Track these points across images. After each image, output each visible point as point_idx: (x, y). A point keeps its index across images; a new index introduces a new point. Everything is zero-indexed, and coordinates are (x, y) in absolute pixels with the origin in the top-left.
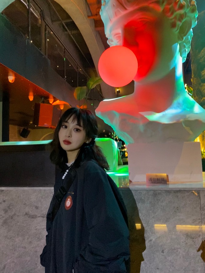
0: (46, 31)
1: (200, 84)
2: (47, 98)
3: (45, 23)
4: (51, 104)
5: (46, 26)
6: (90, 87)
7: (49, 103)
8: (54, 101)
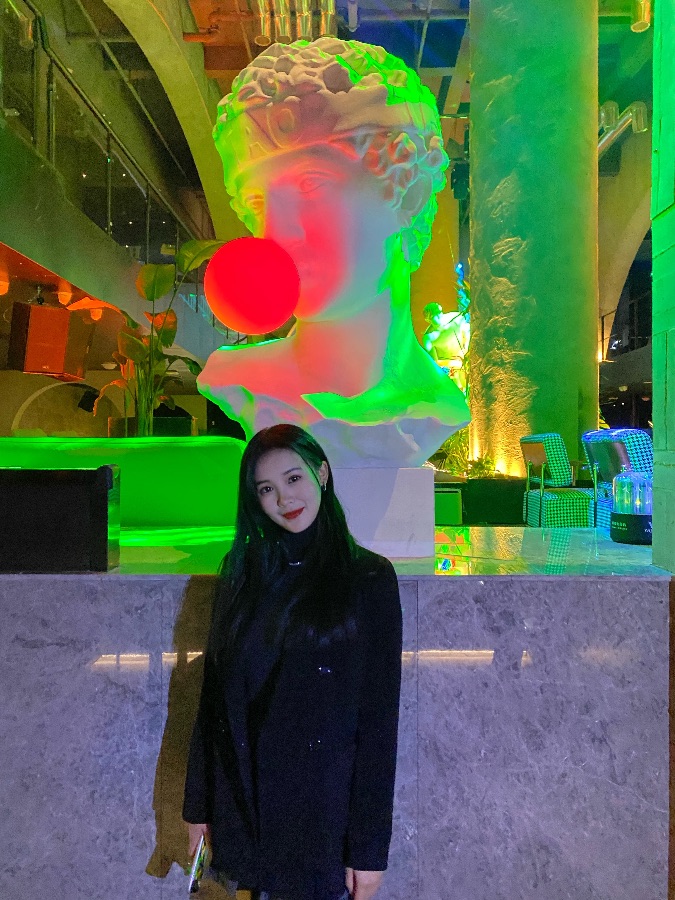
0: (50, 82)
1: (488, 278)
2: (52, 287)
3: (50, 56)
4: (64, 306)
5: (50, 67)
6: (186, 265)
7: (56, 302)
8: (73, 300)
